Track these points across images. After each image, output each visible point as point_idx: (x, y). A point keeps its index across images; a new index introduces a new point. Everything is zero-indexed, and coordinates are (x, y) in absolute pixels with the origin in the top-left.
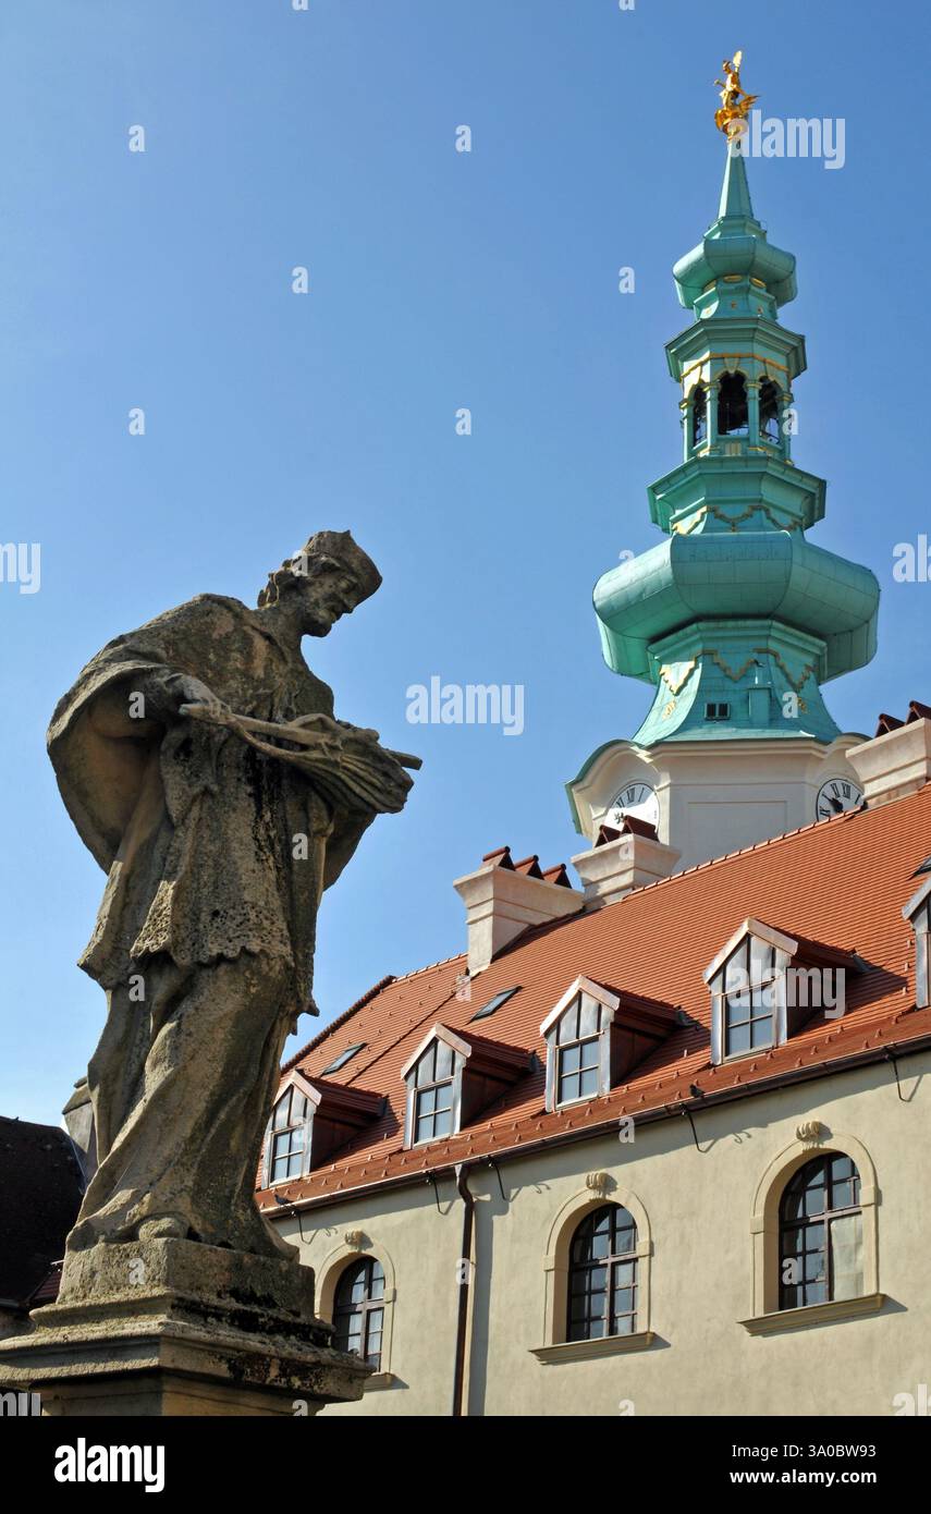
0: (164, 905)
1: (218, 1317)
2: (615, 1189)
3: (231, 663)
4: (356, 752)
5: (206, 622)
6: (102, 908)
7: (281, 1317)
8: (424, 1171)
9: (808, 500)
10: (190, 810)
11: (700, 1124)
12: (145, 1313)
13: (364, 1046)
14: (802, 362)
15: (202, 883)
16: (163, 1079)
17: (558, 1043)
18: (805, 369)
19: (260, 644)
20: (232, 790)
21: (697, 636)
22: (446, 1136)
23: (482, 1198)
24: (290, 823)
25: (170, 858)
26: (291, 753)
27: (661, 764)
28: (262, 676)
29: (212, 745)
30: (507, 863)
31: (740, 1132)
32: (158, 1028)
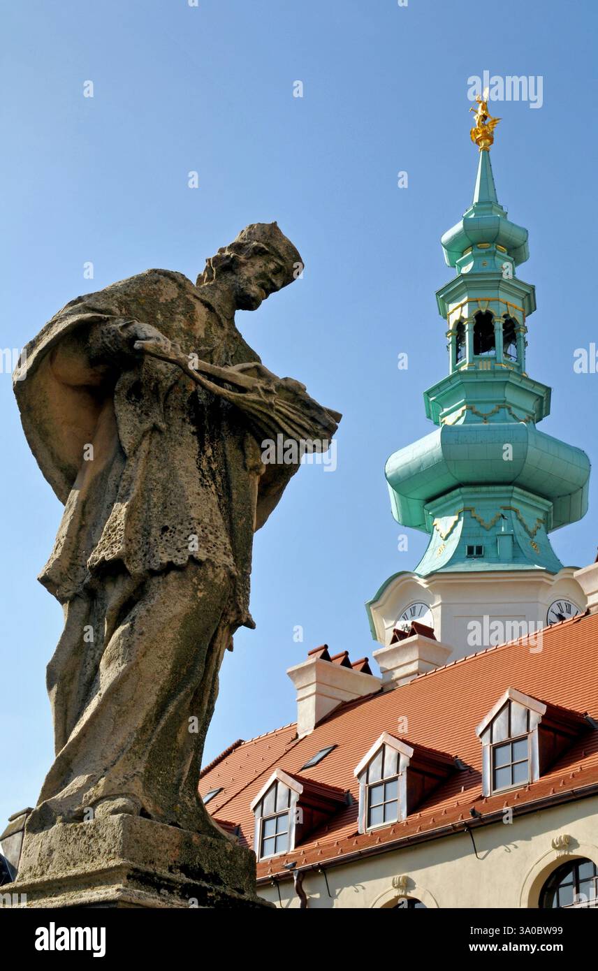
0: (118, 522)
1: (171, 890)
2: (414, 888)
3: (175, 324)
4: (287, 399)
5: (154, 289)
6: (60, 530)
7: (228, 893)
8: (270, 876)
9: (538, 402)
10: (140, 443)
11: (479, 838)
12: (101, 884)
13: (221, 790)
14: (533, 305)
15: (152, 504)
16: (117, 674)
17: (367, 783)
18: (535, 309)
19: (201, 310)
20: (178, 428)
21: (460, 497)
22: (284, 852)
23: (313, 896)
24: (229, 459)
25: (122, 484)
26: (232, 393)
27: (435, 588)
28: (203, 336)
29: (160, 389)
30: (326, 656)
31: (509, 844)
32: (112, 631)
